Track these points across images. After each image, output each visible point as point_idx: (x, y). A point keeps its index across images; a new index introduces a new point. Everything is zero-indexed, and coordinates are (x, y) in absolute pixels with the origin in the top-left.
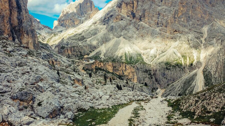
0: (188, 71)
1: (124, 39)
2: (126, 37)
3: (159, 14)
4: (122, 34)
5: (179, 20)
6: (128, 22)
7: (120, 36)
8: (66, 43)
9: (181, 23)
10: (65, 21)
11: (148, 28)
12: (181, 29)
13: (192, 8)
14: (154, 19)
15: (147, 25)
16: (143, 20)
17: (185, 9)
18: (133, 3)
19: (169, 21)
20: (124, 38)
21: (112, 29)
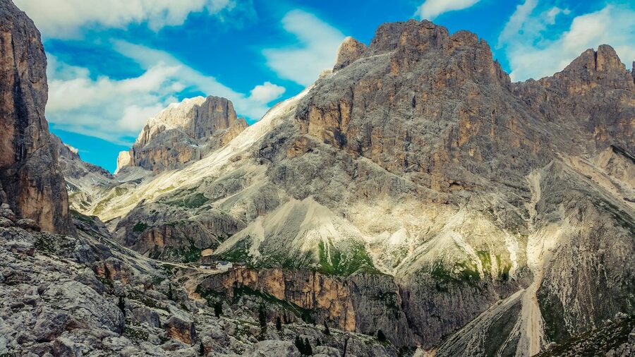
0: (497, 296)
1: (317, 204)
2: (321, 196)
3: (409, 139)
4: (312, 188)
5: (463, 153)
6: (326, 157)
7: (307, 194)
8: (150, 215)
9: (468, 162)
10: (151, 153)
11: (381, 173)
12: (470, 178)
13: (496, 123)
14: (396, 150)
15: (377, 167)
16: (366, 154)
17: (477, 126)
18: (339, 110)
19: (436, 157)
20: (317, 199)
21: (282, 176)
